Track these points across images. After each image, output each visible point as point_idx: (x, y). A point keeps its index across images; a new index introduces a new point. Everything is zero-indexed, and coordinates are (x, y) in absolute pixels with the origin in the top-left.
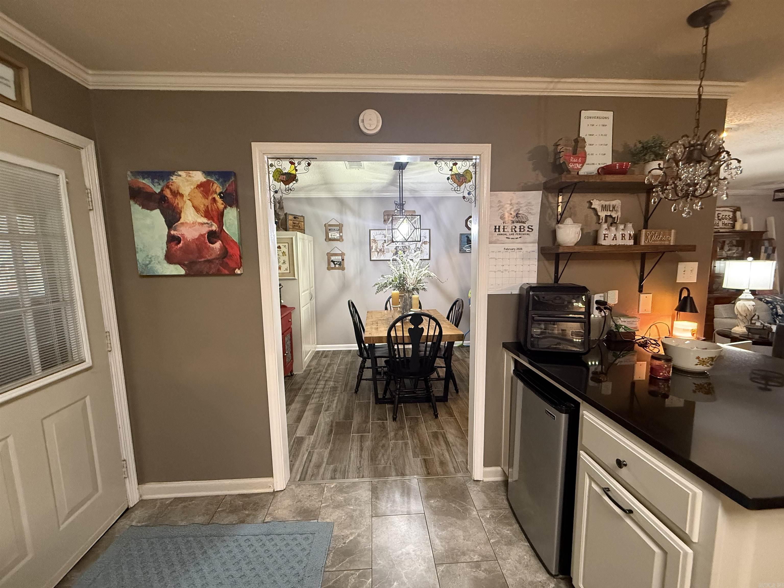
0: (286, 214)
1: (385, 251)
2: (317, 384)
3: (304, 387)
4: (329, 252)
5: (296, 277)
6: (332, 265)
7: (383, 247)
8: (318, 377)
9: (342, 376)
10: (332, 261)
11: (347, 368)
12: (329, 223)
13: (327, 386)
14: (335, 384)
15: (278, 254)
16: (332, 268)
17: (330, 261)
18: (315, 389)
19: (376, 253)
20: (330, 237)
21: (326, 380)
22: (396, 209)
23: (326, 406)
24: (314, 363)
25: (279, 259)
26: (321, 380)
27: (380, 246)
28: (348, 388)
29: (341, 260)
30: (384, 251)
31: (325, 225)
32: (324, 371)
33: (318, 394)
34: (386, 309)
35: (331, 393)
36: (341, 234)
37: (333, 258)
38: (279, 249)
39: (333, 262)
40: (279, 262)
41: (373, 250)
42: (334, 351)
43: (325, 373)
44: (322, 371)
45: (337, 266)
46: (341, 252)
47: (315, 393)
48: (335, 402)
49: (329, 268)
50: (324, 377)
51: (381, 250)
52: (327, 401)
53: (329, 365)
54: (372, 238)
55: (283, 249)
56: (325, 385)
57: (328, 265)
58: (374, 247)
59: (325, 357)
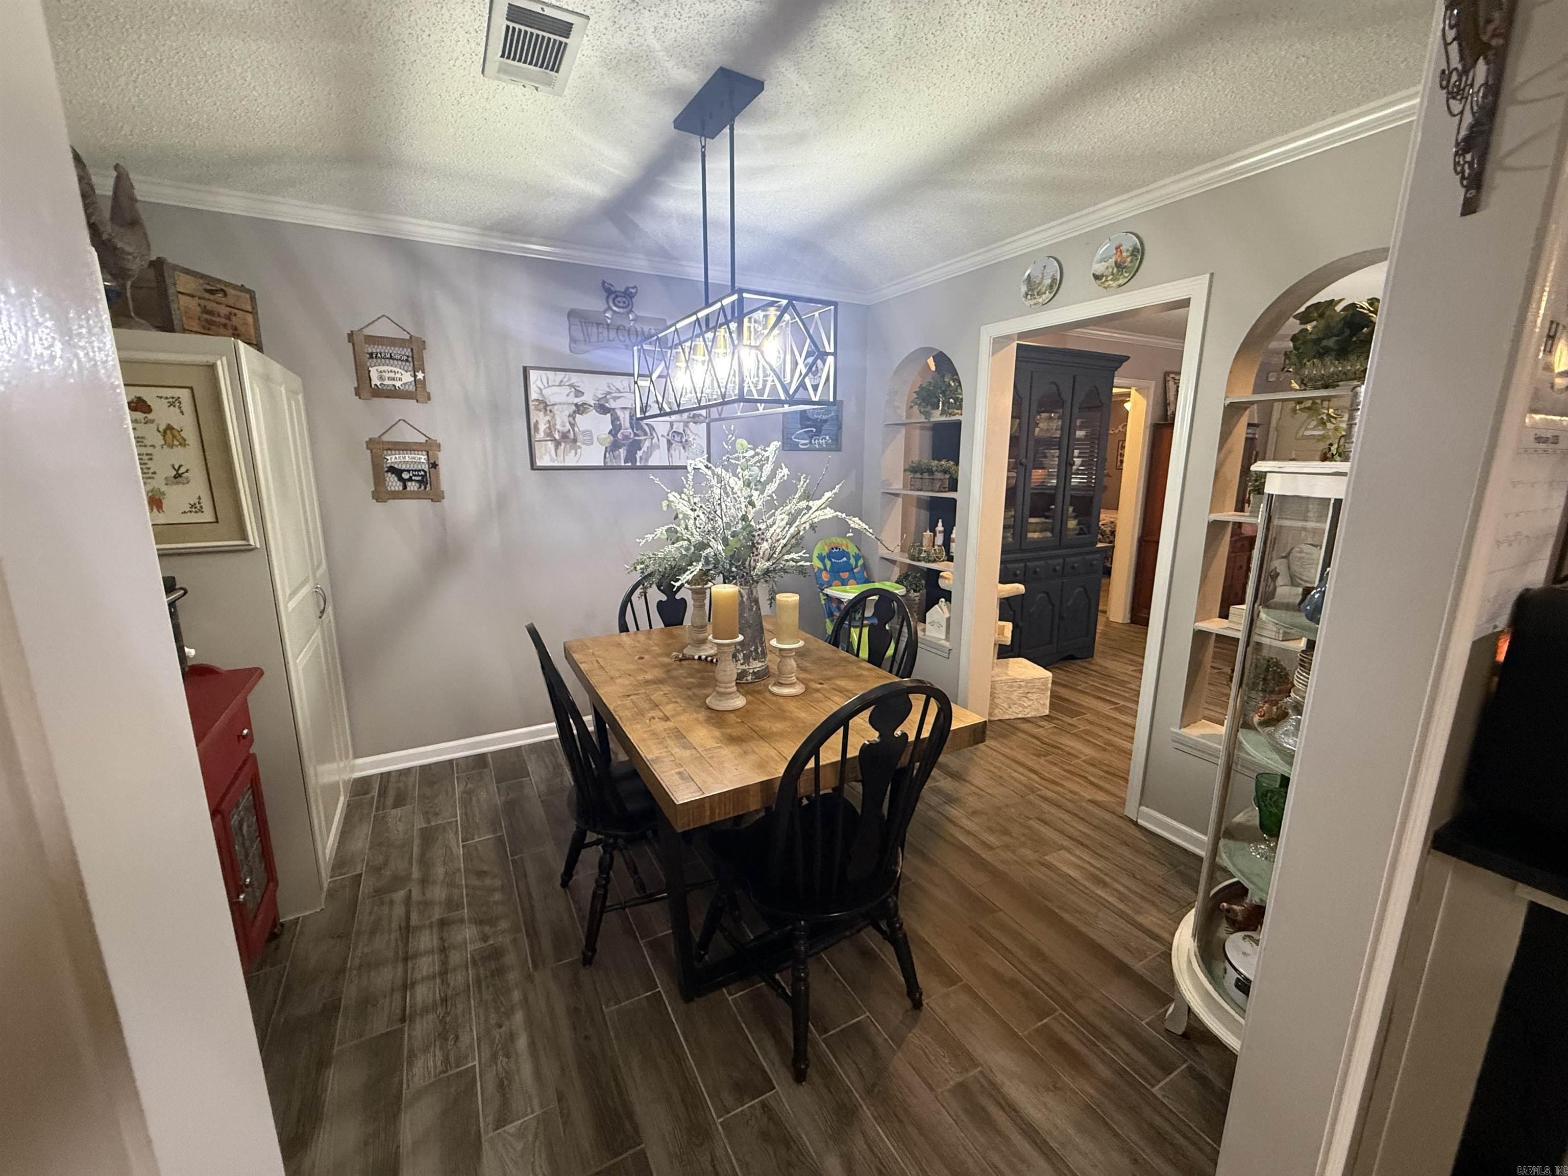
0: (158, 265)
1: (580, 437)
2: (406, 959)
3: (350, 993)
4: (376, 435)
5: (254, 539)
6: (393, 483)
7: (572, 425)
8: (399, 911)
9: (498, 883)
10: (392, 470)
11: (500, 840)
12: (367, 332)
13: (455, 958)
14: (485, 938)
15: (139, 440)
16: (395, 495)
17: (381, 471)
18: (405, 987)
19: (551, 445)
20: (375, 381)
21: (443, 923)
22: (610, 308)
23: (491, 1087)
24: (361, 841)
25: (145, 460)
26: (419, 928)
27: (561, 422)
28: (546, 943)
29: (426, 468)
30: (575, 441)
31: (351, 336)
32: (416, 874)
33: (431, 1017)
34: (624, 628)
35: (487, 996)
36: (420, 375)
37: (393, 459)
38: (139, 415)
39: (397, 472)
40: (149, 475)
41: (541, 435)
42: (422, 767)
43: (425, 881)
44: (407, 878)
45: (412, 486)
46: (423, 439)
47: (412, 1020)
48: (522, 1043)
49: (380, 495)
50: (426, 904)
51: (565, 436)
52: (486, 1053)
53: (428, 837)
54: (534, 395)
55: (163, 414)
56: (443, 950)
57: (376, 484)
58: (542, 427)
59: (399, 802)
